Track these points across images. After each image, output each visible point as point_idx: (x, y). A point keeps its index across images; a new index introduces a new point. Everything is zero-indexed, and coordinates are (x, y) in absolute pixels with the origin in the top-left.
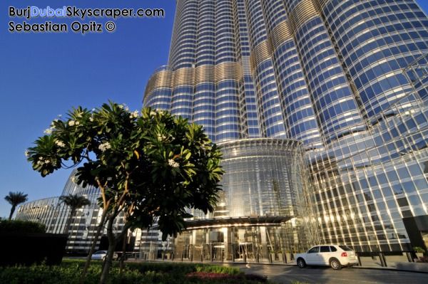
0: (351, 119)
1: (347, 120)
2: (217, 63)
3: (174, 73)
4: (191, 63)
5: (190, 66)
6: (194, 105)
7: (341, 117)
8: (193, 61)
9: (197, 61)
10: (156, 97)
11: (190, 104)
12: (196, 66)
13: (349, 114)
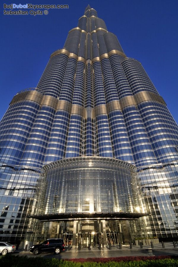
2: (73, 103)
4: (57, 96)
12: (60, 99)
13: (149, 158)
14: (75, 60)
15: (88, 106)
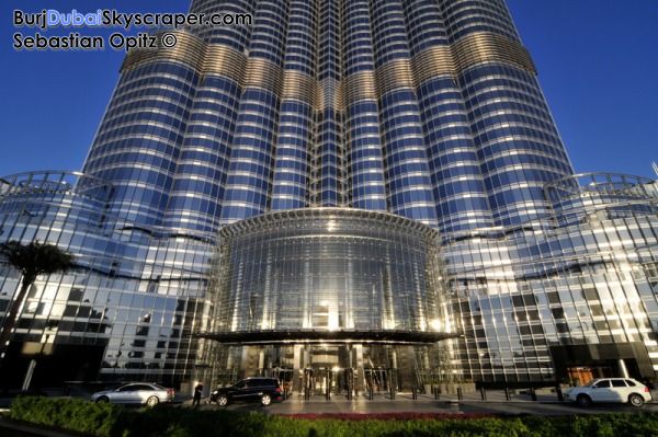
2: (287, 68)
8: (247, 44)
9: (252, 47)
12: (251, 55)
13: (473, 214)
15: (327, 74)
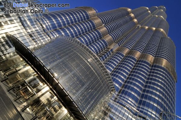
0: (130, 102)
1: (128, 101)
2: (110, 35)
3: (97, 17)
4: (104, 23)
5: (103, 23)
6: (81, 36)
7: (128, 98)
8: (105, 24)
9: (106, 25)
10: (83, 12)
11: (80, 34)
12: (104, 26)
13: (131, 100)
14: (132, 19)
15: (117, 43)
